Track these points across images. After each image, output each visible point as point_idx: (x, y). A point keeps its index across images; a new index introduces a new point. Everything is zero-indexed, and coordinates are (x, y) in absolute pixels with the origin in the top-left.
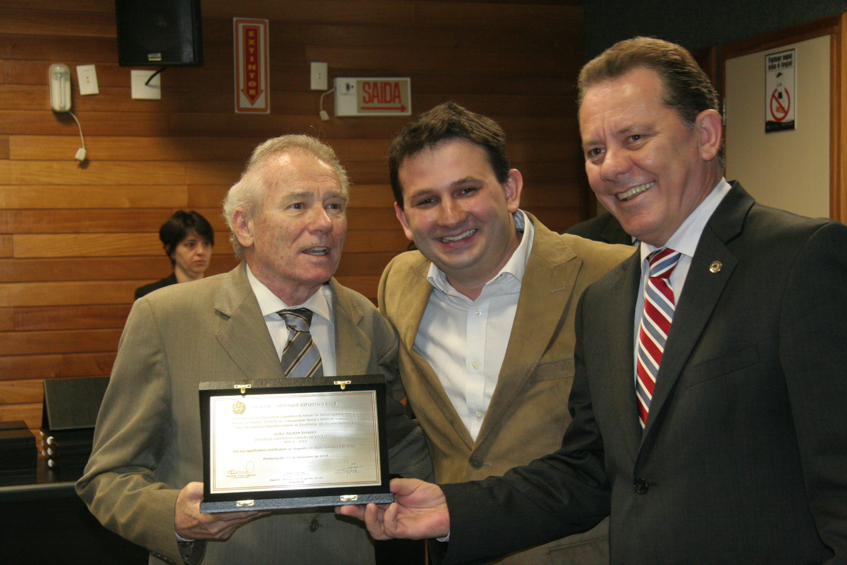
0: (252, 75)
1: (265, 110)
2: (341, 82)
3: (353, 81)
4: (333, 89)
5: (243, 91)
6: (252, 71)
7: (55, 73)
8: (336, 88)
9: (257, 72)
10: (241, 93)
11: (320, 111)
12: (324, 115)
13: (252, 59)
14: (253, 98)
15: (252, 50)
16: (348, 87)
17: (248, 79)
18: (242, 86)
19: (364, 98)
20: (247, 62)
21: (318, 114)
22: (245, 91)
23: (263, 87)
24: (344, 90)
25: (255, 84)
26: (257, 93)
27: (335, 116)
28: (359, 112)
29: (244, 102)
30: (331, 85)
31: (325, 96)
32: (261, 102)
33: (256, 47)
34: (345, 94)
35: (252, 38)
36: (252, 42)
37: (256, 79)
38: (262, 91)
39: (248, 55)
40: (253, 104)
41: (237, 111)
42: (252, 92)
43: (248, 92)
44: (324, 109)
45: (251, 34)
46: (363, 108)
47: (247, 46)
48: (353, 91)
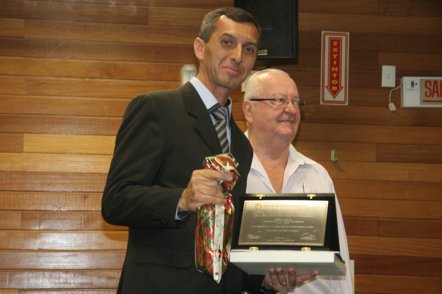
0: (335, 75)
1: (344, 102)
2: (407, 80)
3: (417, 79)
4: (401, 86)
5: (327, 87)
6: (335, 72)
7: (186, 71)
8: (402, 85)
9: (338, 73)
10: (326, 89)
11: (389, 103)
12: (392, 107)
13: (335, 63)
14: (334, 93)
15: (335, 56)
16: (413, 84)
17: (331, 78)
18: (326, 84)
19: (426, 93)
20: (331, 65)
21: (387, 106)
22: (329, 87)
23: (343, 84)
24: (409, 86)
25: (337, 82)
26: (338, 89)
27: (402, 107)
28: (421, 104)
29: (328, 96)
30: (398, 82)
31: (393, 91)
32: (341, 97)
33: (339, 53)
34: (410, 90)
35: (335, 47)
36: (335, 50)
37: (338, 78)
38: (342, 88)
39: (332, 59)
40: (334, 98)
41: (321, 103)
42: (334, 88)
43: (331, 88)
44: (392, 102)
45: (335, 43)
46: (424, 101)
47: (332, 53)
48: (417, 87)
